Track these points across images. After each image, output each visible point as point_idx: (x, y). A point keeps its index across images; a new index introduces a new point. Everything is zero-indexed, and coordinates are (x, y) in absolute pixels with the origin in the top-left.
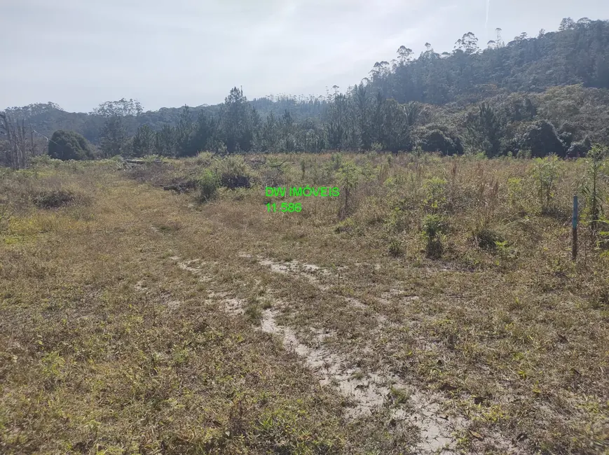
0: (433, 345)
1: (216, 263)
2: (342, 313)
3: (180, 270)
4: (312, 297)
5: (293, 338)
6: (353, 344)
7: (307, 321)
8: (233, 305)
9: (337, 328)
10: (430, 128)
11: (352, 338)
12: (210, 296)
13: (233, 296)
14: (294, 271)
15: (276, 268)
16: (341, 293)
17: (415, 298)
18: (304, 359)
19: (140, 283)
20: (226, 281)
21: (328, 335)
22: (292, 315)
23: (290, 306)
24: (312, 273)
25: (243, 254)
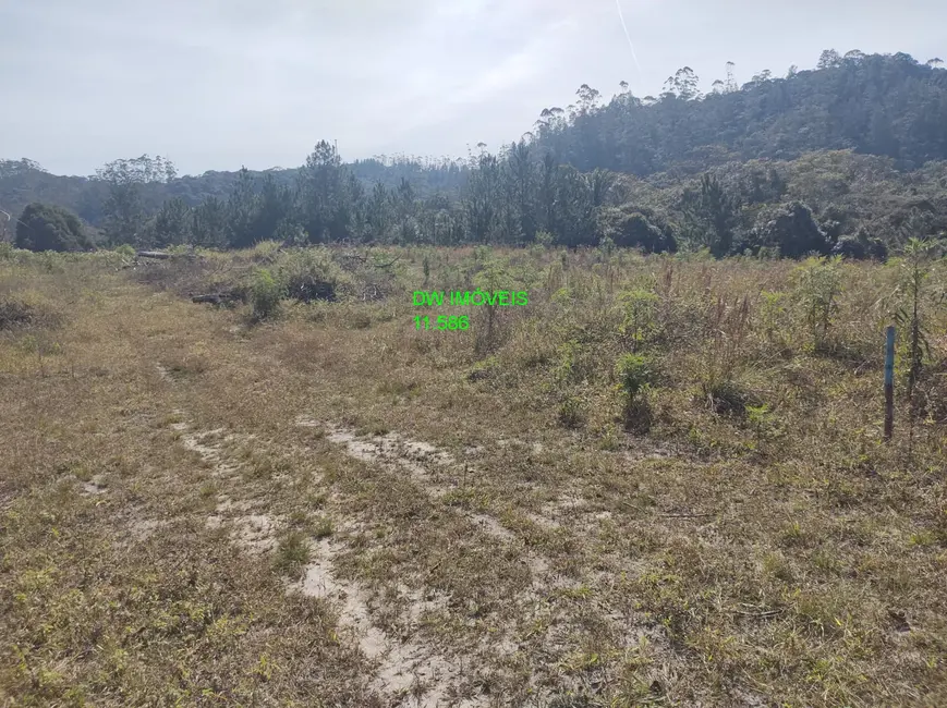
0: (640, 634)
1: (252, 437)
2: (463, 552)
3: (182, 452)
4: (411, 514)
5: (361, 610)
6: (480, 630)
7: (394, 569)
8: (259, 530)
9: (451, 587)
10: (627, 211)
11: (477, 615)
12: (221, 508)
13: (264, 509)
14: (388, 455)
15: (360, 450)
16: (466, 505)
17: (603, 516)
18: (373, 669)
19: (97, 479)
20: (259, 474)
21: (431, 605)
22: (370, 553)
23: (368, 534)
24: (418, 460)
25: (302, 421)
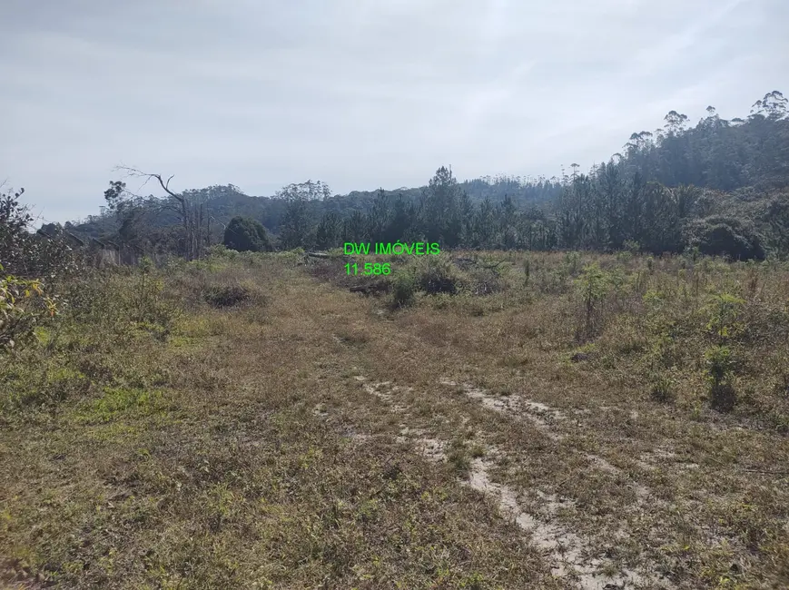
0: (723, 539)
1: (411, 389)
2: (582, 476)
3: (367, 394)
4: (540, 449)
5: (512, 503)
6: (601, 523)
7: (532, 481)
8: (432, 448)
9: (575, 496)
10: (713, 222)
11: (598, 514)
12: (404, 432)
13: (432, 436)
14: (514, 409)
15: (489, 403)
16: (581, 448)
17: (692, 466)
18: (529, 534)
19: (318, 406)
20: (423, 413)
21: (563, 505)
22: (512, 471)
23: (509, 458)
24: (538, 414)
25: (445, 381)
